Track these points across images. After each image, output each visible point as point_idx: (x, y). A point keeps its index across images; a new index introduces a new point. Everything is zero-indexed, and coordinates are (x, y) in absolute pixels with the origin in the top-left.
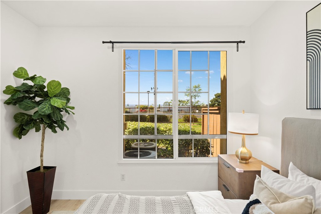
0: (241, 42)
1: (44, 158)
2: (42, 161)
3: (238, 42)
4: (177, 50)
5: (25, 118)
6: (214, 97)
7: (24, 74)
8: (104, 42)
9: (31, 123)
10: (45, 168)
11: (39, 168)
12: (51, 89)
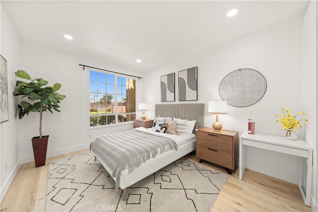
0: (140, 78)
1: (42, 130)
2: (41, 132)
3: (139, 78)
4: (117, 76)
5: (26, 105)
6: (103, 97)
7: (25, 75)
8: (80, 65)
9: (33, 108)
10: (43, 137)
11: (39, 137)
12: (55, 88)
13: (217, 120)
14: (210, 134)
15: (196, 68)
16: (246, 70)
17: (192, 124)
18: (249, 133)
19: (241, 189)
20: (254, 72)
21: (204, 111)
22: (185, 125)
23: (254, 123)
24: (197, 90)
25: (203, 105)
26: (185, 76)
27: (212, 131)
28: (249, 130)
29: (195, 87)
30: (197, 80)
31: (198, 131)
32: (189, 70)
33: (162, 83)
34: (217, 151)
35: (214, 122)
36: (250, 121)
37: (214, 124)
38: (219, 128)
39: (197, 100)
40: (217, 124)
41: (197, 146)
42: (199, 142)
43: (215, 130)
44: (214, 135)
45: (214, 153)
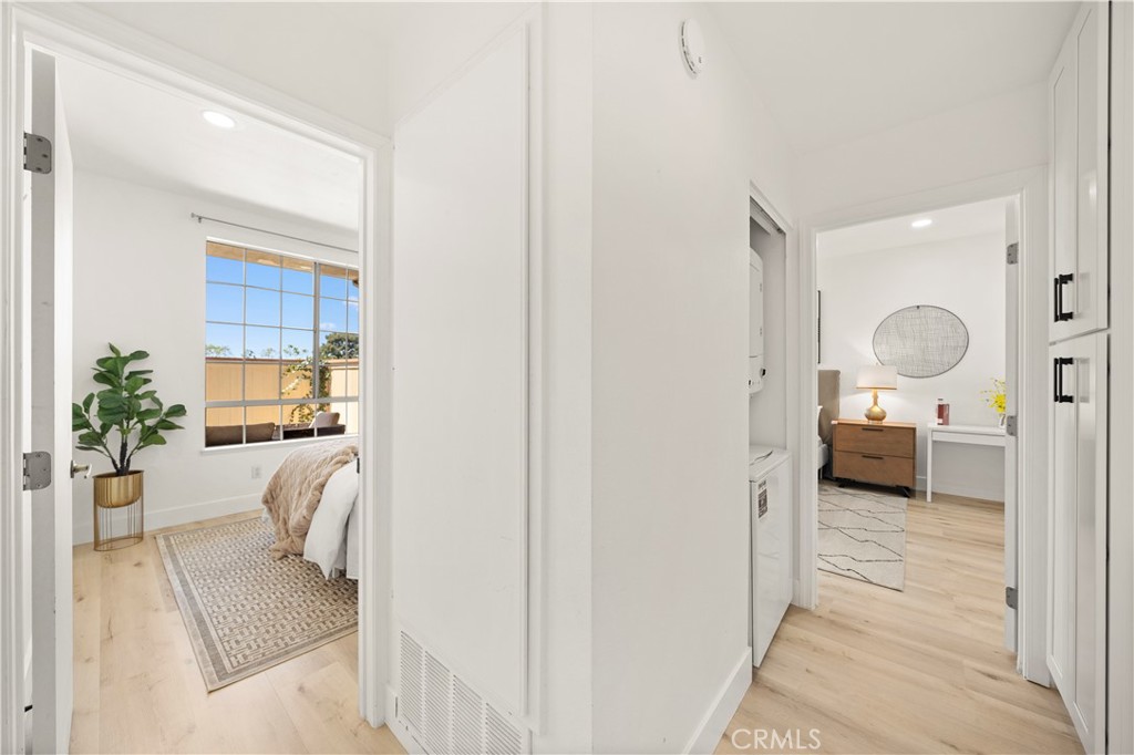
13: (876, 403)
14: (866, 428)
15: (817, 293)
16: (930, 308)
18: (940, 424)
19: (937, 509)
20: (946, 313)
21: (839, 387)
23: (948, 405)
24: (820, 341)
25: (836, 374)
27: (864, 421)
28: (939, 418)
30: (819, 319)
31: (839, 423)
34: (881, 458)
35: (869, 407)
36: (941, 403)
37: (869, 410)
38: (879, 417)
39: (819, 363)
40: (876, 410)
41: (835, 454)
42: (839, 445)
43: (871, 423)
44: (875, 428)
45: (875, 462)
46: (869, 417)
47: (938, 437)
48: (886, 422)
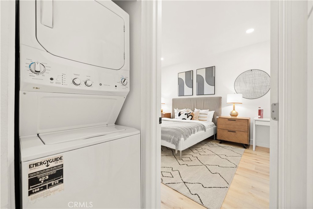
13: (234, 109)
14: (230, 120)
15: (214, 67)
16: (256, 70)
17: (211, 114)
18: (259, 118)
20: (262, 72)
21: (221, 103)
22: (207, 114)
23: (263, 110)
24: (215, 86)
25: (220, 98)
26: (203, 74)
27: (230, 117)
28: (259, 115)
29: (213, 83)
30: (215, 77)
31: (219, 118)
32: (207, 69)
33: (180, 79)
34: (235, 132)
35: (231, 111)
36: (260, 109)
37: (231, 112)
38: (236, 115)
39: (214, 94)
40: (234, 112)
41: (218, 130)
42: (220, 126)
43: (232, 117)
44: (233, 120)
45: (233, 133)
46: (231, 115)
47: (257, 123)
48: (238, 117)
